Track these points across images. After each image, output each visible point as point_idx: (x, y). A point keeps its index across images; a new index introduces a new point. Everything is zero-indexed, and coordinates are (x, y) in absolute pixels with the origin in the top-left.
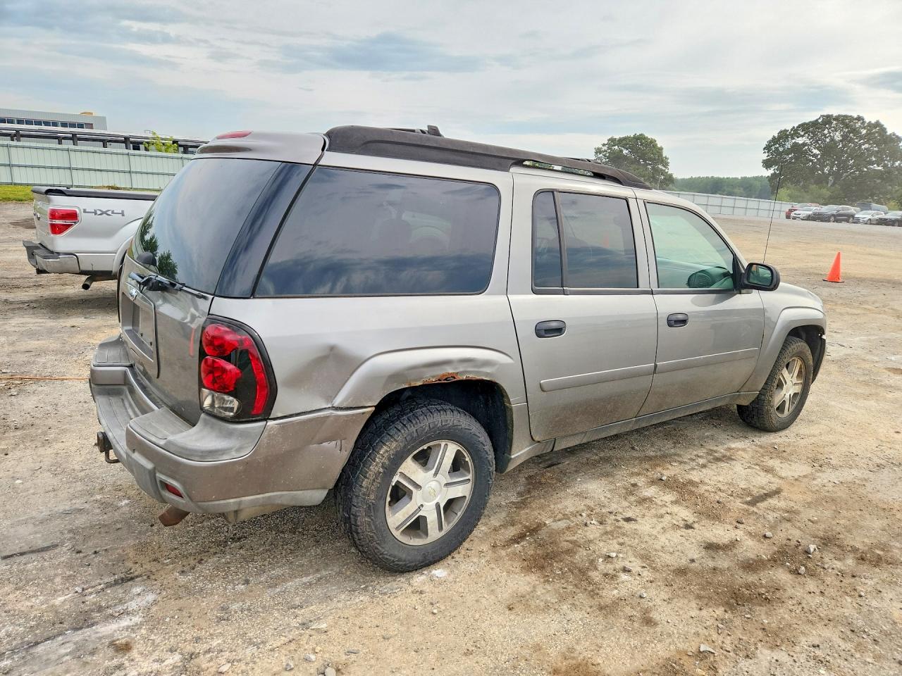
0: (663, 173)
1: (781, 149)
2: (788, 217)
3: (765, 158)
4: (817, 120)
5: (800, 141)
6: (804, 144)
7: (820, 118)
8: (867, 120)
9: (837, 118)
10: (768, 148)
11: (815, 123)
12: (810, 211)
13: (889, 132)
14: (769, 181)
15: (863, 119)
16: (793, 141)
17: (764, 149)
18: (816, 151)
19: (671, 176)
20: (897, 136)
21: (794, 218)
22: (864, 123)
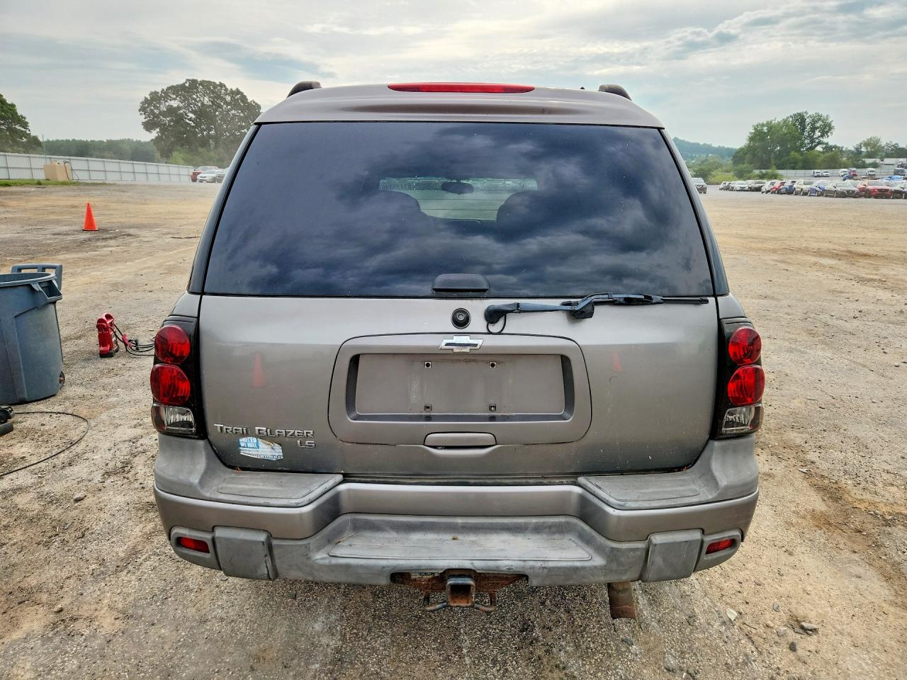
0: (25, 135)
1: (156, 111)
2: (194, 180)
3: (144, 120)
4: (184, 84)
5: (175, 104)
6: (179, 108)
7: (186, 82)
8: (229, 87)
9: (202, 83)
10: (143, 109)
11: (182, 87)
12: (213, 173)
13: (250, 99)
14: (155, 144)
15: (225, 86)
16: (167, 104)
17: (140, 110)
18: (191, 115)
19: (35, 139)
20: (256, 104)
21: (201, 181)
22: (226, 90)
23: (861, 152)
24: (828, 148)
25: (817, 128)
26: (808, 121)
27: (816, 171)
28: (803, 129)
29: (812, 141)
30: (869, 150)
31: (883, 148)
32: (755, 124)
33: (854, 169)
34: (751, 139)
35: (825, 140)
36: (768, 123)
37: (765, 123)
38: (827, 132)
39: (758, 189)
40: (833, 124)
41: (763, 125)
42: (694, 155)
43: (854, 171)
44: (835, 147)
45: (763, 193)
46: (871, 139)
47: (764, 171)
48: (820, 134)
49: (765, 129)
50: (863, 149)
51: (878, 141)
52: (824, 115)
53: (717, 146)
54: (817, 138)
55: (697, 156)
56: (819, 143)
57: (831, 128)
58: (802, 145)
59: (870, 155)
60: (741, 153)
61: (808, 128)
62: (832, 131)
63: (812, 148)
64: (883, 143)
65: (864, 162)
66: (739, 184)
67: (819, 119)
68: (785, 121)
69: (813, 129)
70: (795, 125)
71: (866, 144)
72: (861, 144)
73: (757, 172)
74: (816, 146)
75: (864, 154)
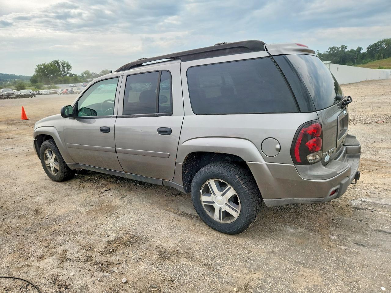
23: (84, 76)
24: (71, 75)
25: (65, 67)
26: (60, 64)
27: (71, 84)
28: (59, 67)
29: (65, 72)
30: (87, 75)
31: (91, 74)
32: (37, 65)
33: (85, 83)
34: (37, 71)
35: (70, 72)
36: (43, 64)
37: (42, 64)
38: (70, 69)
39: (56, 93)
40: (71, 65)
41: (41, 65)
42: (7, 80)
43: (85, 84)
44: (74, 74)
45: (58, 94)
46: (86, 71)
47: (50, 85)
48: (67, 69)
49: (43, 67)
50: (84, 75)
51: (89, 72)
52: (66, 61)
53: (18, 75)
54: (66, 71)
55: (9, 80)
56: (68, 73)
57: (70, 67)
58: (61, 74)
59: (88, 77)
60: (35, 78)
61: (61, 67)
62: (71, 68)
63: (65, 75)
64: (91, 72)
65: (87, 80)
66: (44, 91)
67: (65, 63)
68: (51, 64)
69: (64, 67)
70: (55, 65)
71: (85, 73)
72: (83, 73)
73: (46, 86)
74: (67, 74)
75: (85, 77)
